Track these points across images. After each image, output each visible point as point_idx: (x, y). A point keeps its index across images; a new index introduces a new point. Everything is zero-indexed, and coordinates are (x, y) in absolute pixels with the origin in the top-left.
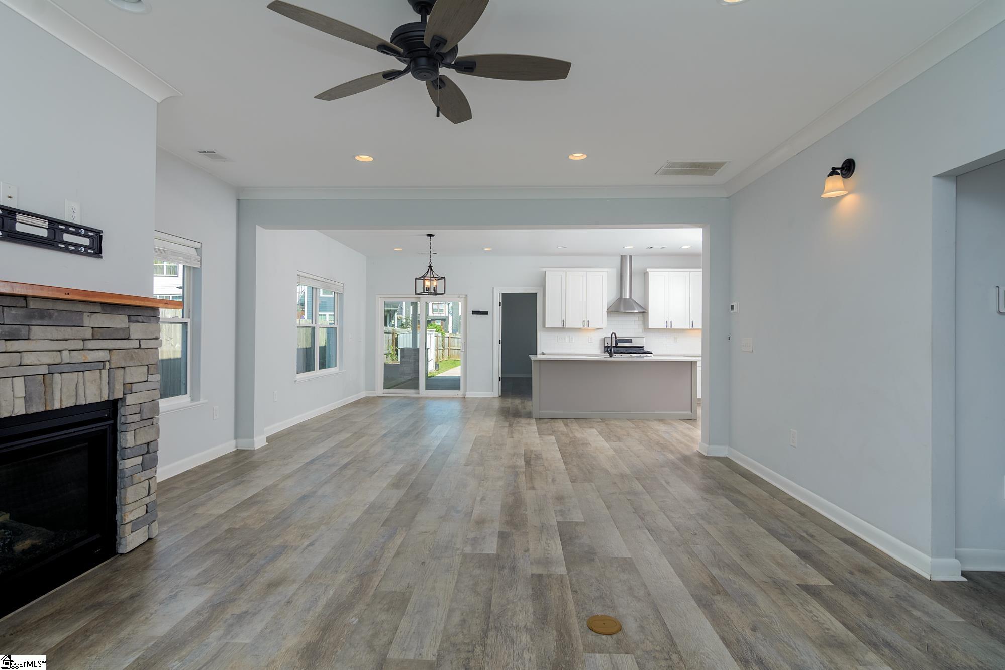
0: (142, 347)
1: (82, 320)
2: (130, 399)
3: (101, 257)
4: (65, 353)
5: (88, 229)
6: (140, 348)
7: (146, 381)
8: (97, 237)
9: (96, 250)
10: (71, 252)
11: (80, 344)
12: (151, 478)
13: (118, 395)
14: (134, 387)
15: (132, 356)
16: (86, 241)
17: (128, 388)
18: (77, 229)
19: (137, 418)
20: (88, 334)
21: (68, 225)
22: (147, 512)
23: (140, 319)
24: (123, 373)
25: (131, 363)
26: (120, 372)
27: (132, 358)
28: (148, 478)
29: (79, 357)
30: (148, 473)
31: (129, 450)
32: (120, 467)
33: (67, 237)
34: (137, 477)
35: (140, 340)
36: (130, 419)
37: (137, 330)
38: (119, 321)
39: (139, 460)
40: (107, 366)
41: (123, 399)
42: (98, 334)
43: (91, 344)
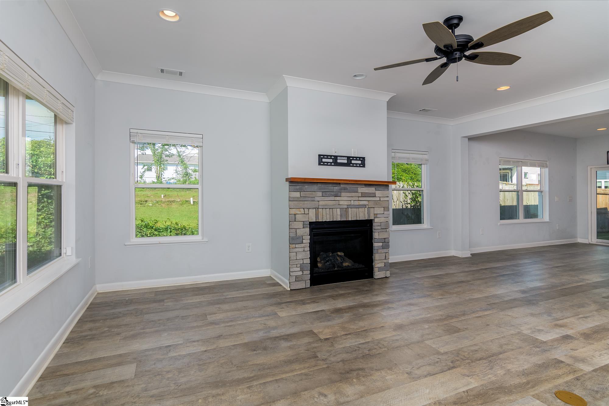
0: (381, 200)
1: (358, 190)
2: (376, 220)
3: (365, 167)
4: (352, 201)
5: (360, 158)
6: (380, 200)
7: (383, 214)
8: (363, 159)
9: (363, 165)
10: (355, 166)
11: (357, 199)
12: (386, 253)
13: (372, 218)
14: (378, 216)
15: (377, 203)
16: (360, 162)
17: (376, 215)
18: (356, 158)
19: (379, 227)
20: (360, 195)
21: (353, 157)
22: (385, 266)
23: (379, 189)
24: (373, 210)
25: (376, 206)
26: (372, 209)
27: (377, 204)
28: (385, 252)
29: (357, 203)
30: (385, 250)
31: (376, 240)
32: (374, 245)
33: (353, 162)
34: (380, 251)
35: (380, 197)
36: (376, 228)
37: (378, 193)
38: (371, 190)
39: (381, 244)
40: (367, 207)
41: (374, 220)
42: (364, 195)
43: (360, 199)
